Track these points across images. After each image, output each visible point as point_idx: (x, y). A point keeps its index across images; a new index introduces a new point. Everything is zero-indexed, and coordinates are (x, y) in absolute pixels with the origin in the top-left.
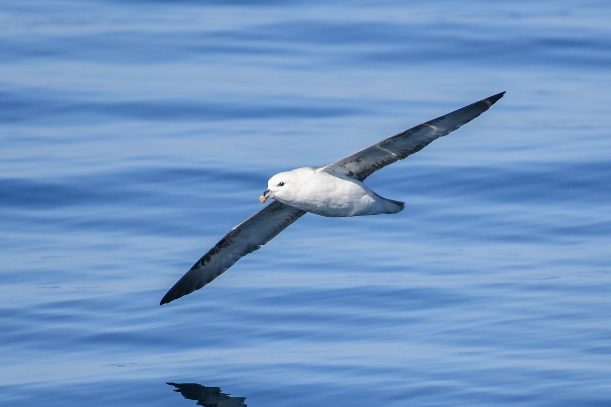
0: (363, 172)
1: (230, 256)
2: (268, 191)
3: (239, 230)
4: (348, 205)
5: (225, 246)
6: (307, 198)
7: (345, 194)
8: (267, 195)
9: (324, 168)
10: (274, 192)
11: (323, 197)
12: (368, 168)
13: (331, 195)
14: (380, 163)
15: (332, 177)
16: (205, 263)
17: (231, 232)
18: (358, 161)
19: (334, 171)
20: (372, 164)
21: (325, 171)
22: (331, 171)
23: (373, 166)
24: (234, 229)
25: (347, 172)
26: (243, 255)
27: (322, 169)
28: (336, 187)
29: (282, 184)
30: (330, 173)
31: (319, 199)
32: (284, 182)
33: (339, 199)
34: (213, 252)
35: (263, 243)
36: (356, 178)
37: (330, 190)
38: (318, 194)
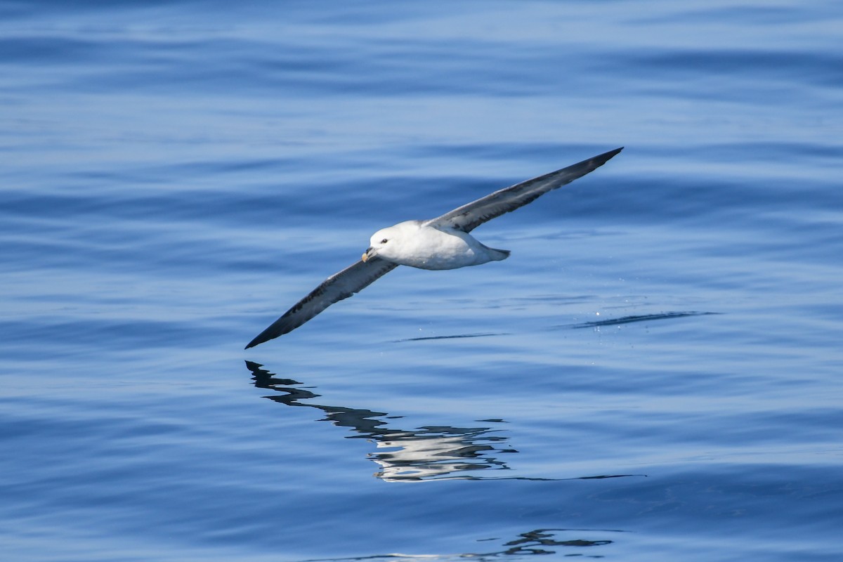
0: (470, 224)
1: (322, 303)
2: (371, 249)
3: (335, 279)
4: (453, 259)
5: (318, 295)
6: (412, 255)
7: (451, 249)
8: (370, 253)
9: (430, 222)
10: (378, 249)
11: (429, 253)
12: (474, 220)
13: (438, 250)
14: (488, 216)
15: (438, 232)
16: (297, 311)
17: (326, 282)
18: (465, 214)
19: (440, 225)
20: (479, 217)
21: (430, 225)
22: (437, 225)
23: (480, 218)
24: (329, 278)
25: (454, 226)
26: (334, 302)
27: (428, 223)
28: (442, 242)
29: (385, 241)
30: (435, 228)
31: (424, 255)
32: (387, 239)
33: (445, 254)
34: (305, 301)
35: (357, 291)
36: (461, 230)
37: (436, 246)
38: (424, 251)
